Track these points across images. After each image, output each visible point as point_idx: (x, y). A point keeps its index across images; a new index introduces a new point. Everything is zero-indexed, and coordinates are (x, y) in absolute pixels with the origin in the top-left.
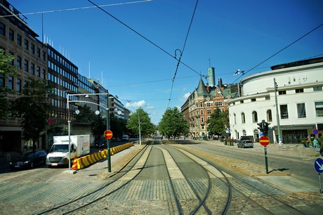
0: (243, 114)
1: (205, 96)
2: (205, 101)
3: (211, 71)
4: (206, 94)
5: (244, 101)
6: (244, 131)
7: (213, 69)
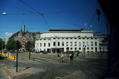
0: (41, 44)
1: (23, 36)
2: (23, 37)
3: (24, 26)
4: (23, 35)
5: (42, 40)
6: (41, 49)
7: (25, 26)
